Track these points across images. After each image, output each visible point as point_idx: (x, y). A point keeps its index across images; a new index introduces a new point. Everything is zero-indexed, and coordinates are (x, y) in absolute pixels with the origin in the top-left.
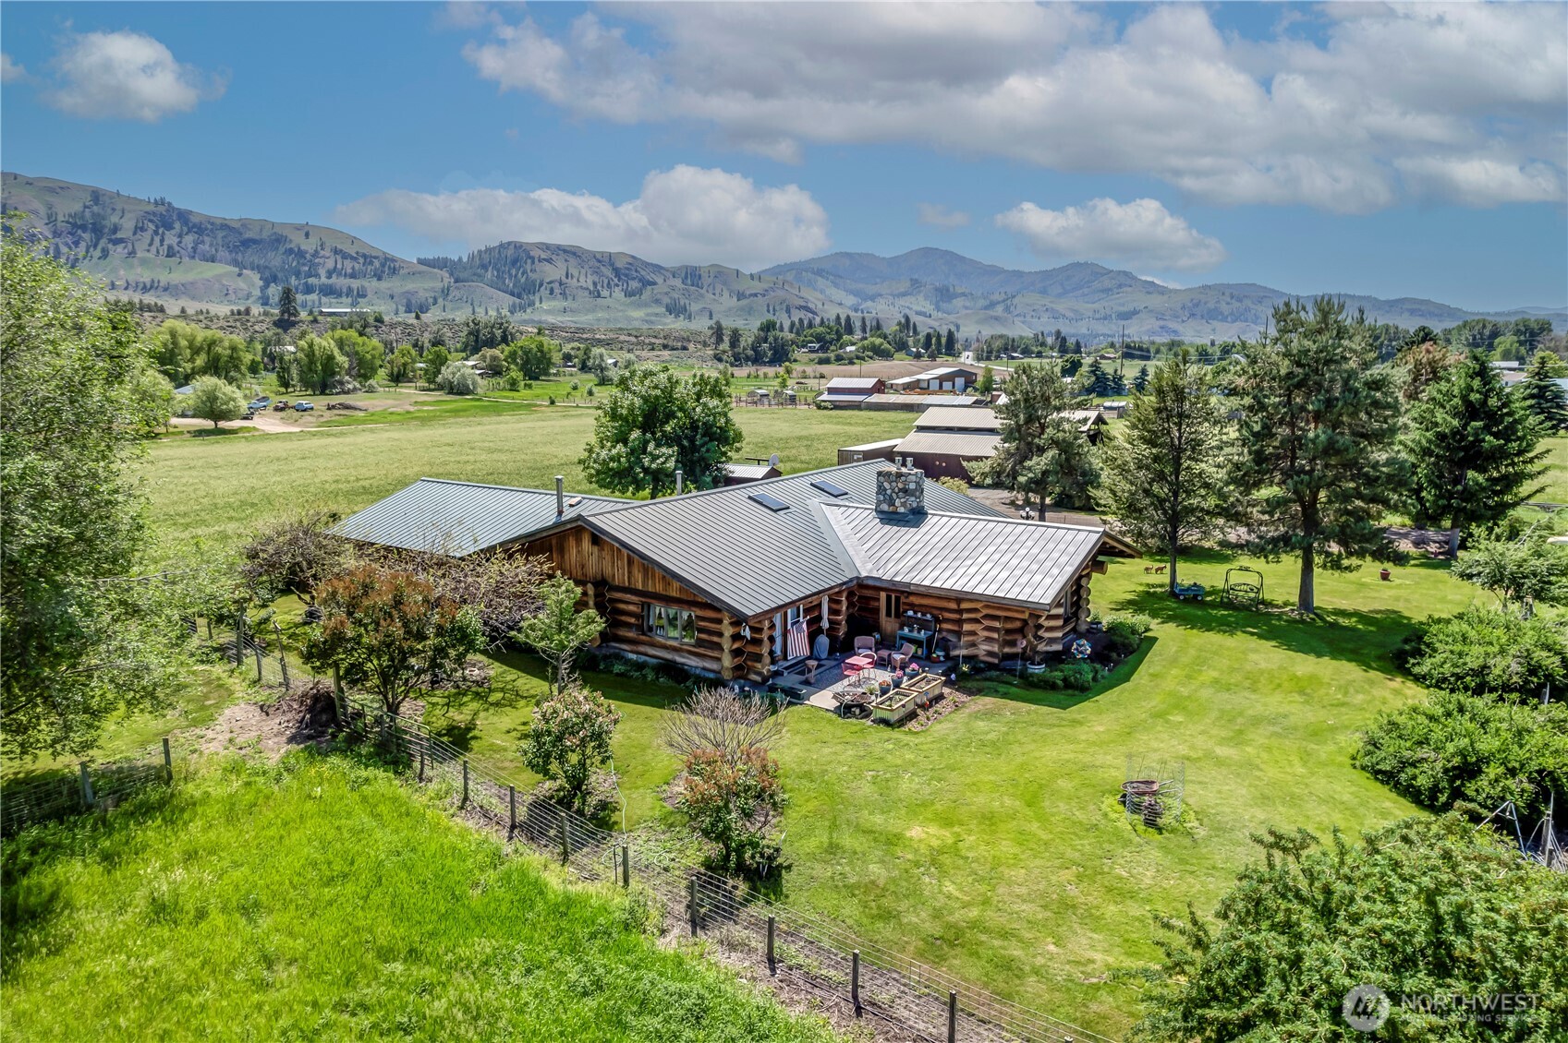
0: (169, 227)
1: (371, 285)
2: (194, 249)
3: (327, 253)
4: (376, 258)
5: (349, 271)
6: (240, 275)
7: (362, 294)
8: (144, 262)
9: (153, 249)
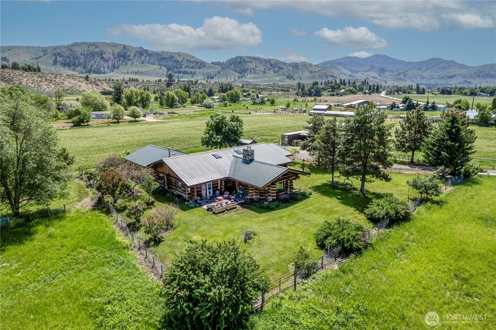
0: (142, 55)
1: (197, 70)
2: (149, 61)
3: (185, 61)
4: (199, 62)
5: (191, 66)
6: (161, 68)
7: (195, 74)
8: (136, 65)
9: (138, 61)
